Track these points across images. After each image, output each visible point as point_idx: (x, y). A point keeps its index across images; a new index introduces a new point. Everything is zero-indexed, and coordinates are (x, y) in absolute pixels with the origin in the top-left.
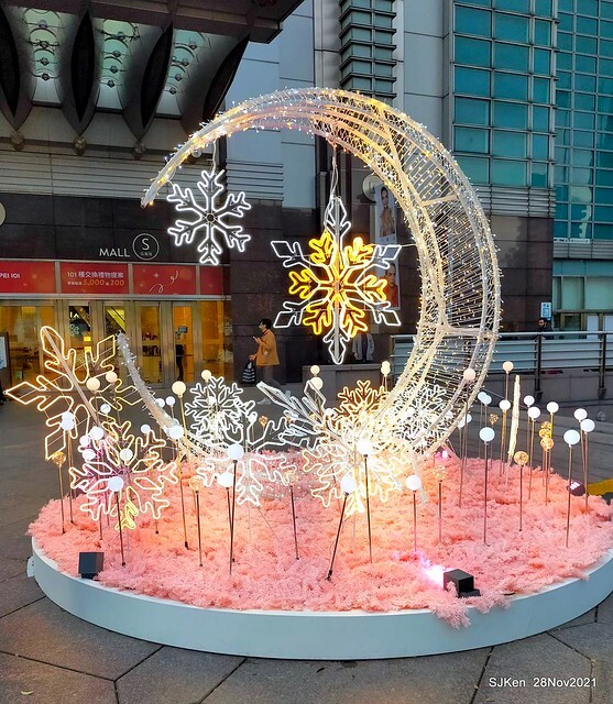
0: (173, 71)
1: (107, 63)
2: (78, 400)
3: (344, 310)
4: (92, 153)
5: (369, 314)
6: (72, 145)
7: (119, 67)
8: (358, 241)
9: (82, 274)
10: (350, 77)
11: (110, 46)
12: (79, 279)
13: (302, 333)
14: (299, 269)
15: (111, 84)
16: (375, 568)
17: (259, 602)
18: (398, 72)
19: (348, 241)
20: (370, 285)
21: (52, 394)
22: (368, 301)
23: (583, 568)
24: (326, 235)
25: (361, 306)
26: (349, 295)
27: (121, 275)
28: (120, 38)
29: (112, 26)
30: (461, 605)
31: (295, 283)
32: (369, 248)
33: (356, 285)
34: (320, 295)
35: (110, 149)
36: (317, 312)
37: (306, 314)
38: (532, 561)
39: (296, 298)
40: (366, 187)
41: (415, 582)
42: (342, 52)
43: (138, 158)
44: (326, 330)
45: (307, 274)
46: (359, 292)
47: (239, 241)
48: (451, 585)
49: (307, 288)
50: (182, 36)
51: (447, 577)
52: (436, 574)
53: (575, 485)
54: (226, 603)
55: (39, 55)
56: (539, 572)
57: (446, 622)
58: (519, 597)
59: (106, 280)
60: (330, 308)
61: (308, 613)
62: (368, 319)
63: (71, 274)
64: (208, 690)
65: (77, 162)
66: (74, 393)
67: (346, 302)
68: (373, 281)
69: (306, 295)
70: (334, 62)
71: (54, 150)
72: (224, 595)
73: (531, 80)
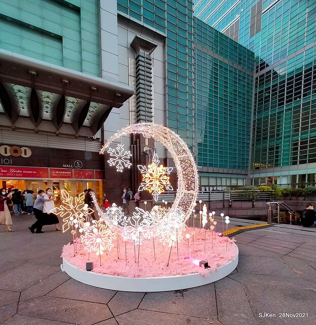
0: (89, 114)
1: (68, 110)
2: (73, 213)
3: (158, 186)
4: (62, 136)
5: (164, 187)
6: (55, 133)
7: (71, 111)
8: (162, 166)
9: (57, 172)
10: (140, 119)
11: (69, 105)
12: (56, 174)
13: (146, 192)
14: (145, 174)
15: (68, 116)
16: (180, 262)
17: (149, 275)
18: (153, 119)
19: (159, 166)
20: (165, 179)
21: (65, 211)
22: (164, 183)
23: (233, 257)
24: (153, 164)
25: (162, 184)
26: (159, 181)
27: (70, 173)
28: (73, 103)
29: (70, 99)
30: (206, 271)
31: (144, 178)
32: (165, 168)
33: (161, 178)
34: (151, 181)
35: (67, 135)
36: (150, 186)
37: (147, 187)
38: (219, 256)
39: (145, 182)
40: (145, 150)
41: (191, 265)
42: (137, 113)
43: (76, 138)
44: (153, 191)
45: (148, 175)
46: (162, 180)
47: (129, 165)
48: (203, 265)
49: (147, 179)
50: (92, 104)
51: (201, 263)
52: (197, 262)
53: (220, 234)
54: (139, 276)
55: (45, 105)
56: (223, 260)
57: (204, 276)
58: (220, 267)
59: (65, 174)
60: (154, 185)
61: (164, 277)
62: (164, 188)
63: (53, 172)
64: (138, 304)
65: (57, 138)
66: (72, 211)
67: (158, 183)
68: (165, 177)
69: (147, 181)
70: (135, 115)
71: (48, 134)
72: (138, 274)
73: (188, 124)
